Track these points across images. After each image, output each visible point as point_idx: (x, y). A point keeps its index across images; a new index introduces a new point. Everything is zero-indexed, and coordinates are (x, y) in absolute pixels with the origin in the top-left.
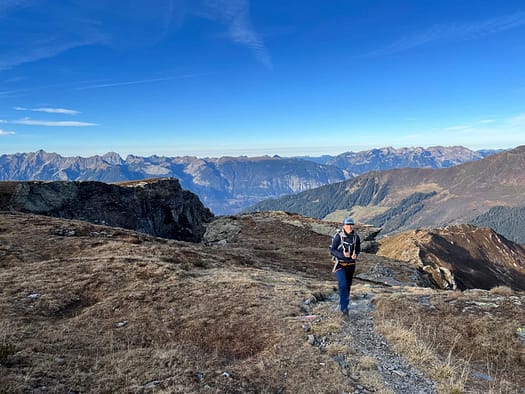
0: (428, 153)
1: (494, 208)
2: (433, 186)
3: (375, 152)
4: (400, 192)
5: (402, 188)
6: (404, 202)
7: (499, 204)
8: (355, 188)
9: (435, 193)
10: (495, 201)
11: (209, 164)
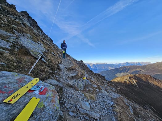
0: (140, 63)
1: (157, 74)
2: (140, 69)
3: (127, 63)
4: (132, 70)
5: (132, 69)
6: (133, 72)
7: (158, 73)
8: (122, 69)
9: (141, 71)
10: (157, 73)
11: (94, 65)
